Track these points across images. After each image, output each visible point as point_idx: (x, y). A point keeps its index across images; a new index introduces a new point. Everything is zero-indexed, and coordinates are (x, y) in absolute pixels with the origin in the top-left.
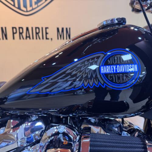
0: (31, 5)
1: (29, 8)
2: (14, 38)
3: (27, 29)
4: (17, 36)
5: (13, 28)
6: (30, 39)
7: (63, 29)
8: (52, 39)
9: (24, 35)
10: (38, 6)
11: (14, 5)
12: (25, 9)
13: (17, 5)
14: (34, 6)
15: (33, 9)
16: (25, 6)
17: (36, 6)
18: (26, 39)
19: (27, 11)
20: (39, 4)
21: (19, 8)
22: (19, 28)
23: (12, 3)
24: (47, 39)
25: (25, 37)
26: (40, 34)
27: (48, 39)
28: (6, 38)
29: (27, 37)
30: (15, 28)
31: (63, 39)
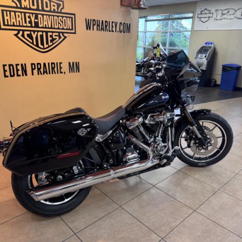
0: (47, 43)
1: (46, 46)
2: (33, 74)
3: (45, 64)
4: (35, 71)
5: (32, 64)
6: (47, 74)
7: (73, 63)
8: (65, 73)
9: (42, 70)
10: (53, 44)
11: (33, 43)
12: (42, 47)
13: (35, 43)
14: (50, 44)
15: (49, 47)
16: (42, 44)
17: (52, 43)
18: (44, 74)
19: (44, 49)
20: (54, 42)
21: (37, 45)
22: (38, 64)
23: (31, 41)
25: (42, 72)
26: (56, 69)
27: (62, 73)
28: (26, 75)
29: (44, 72)
30: (34, 64)
31: (74, 72)
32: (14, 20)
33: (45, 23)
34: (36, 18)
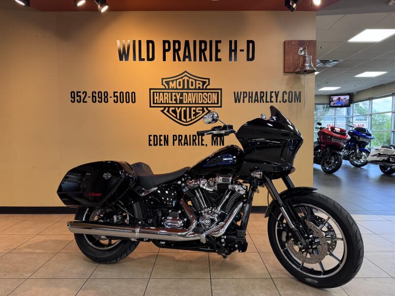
0: (190, 117)
1: (188, 119)
2: (174, 145)
3: (186, 136)
4: (176, 142)
5: (174, 136)
6: (187, 145)
8: (206, 145)
9: (183, 142)
10: (196, 118)
11: (176, 118)
12: (185, 120)
13: (178, 117)
14: (193, 118)
15: (192, 120)
16: (185, 118)
17: (195, 117)
18: (184, 145)
19: (187, 122)
20: (197, 116)
21: (180, 119)
22: (179, 136)
23: (175, 116)
24: (202, 145)
25: (183, 144)
26: (197, 141)
27: (204, 145)
28: (168, 145)
29: (185, 144)
30: (176, 136)
31: (217, 145)
32: (162, 99)
33: (189, 100)
34: (182, 96)
